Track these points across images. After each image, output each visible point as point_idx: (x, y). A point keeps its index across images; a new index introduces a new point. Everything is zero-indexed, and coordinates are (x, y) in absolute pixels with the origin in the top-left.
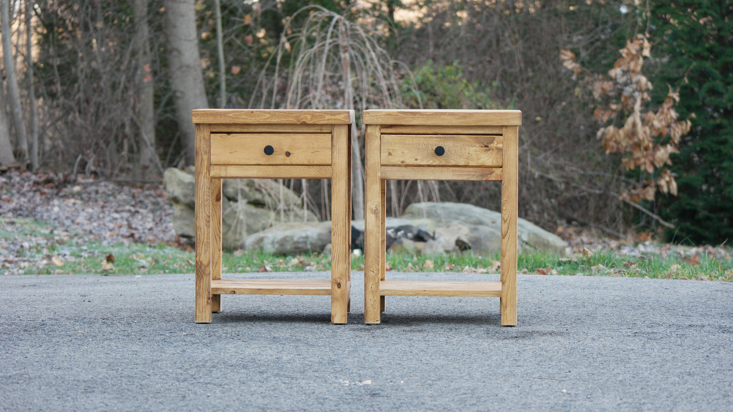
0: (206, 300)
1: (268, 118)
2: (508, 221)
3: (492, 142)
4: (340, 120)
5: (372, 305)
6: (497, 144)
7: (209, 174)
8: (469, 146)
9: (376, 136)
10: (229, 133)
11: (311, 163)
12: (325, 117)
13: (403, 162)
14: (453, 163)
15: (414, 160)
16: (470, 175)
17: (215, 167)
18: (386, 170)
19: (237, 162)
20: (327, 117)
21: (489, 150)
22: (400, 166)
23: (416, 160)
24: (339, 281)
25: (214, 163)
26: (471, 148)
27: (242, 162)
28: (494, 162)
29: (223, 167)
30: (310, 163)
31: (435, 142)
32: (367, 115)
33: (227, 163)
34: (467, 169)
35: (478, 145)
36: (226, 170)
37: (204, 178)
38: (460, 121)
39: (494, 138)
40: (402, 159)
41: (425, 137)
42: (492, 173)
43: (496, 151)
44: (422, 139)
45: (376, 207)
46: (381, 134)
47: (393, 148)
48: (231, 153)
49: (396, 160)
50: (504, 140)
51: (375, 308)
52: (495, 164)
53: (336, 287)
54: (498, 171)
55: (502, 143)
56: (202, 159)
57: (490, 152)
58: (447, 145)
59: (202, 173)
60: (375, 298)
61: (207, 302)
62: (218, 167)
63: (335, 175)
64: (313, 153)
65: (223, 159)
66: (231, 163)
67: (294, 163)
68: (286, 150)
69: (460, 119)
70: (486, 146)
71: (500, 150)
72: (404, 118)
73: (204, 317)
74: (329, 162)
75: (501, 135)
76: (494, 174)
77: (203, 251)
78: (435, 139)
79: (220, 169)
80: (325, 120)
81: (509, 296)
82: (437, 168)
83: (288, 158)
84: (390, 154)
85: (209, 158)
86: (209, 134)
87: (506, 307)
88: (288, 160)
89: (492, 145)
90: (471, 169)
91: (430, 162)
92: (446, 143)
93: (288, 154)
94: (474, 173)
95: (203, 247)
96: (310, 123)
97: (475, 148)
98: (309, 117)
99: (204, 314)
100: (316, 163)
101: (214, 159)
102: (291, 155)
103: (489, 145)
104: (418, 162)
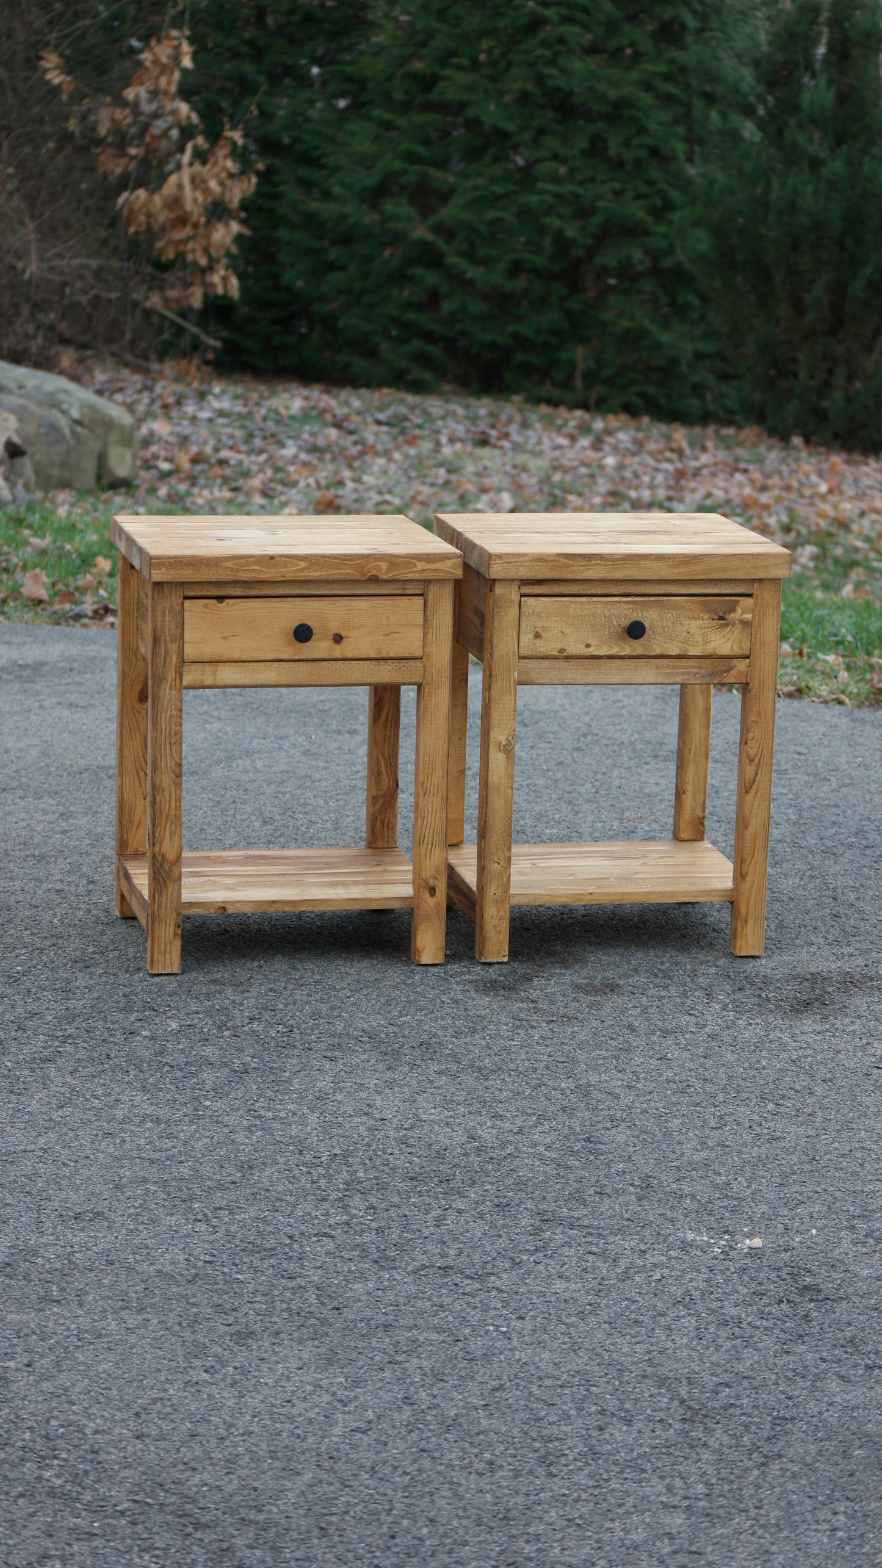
0: (172, 929)
1: (303, 569)
2: (756, 761)
3: (733, 610)
4: (445, 571)
5: (495, 927)
6: (743, 613)
7: (181, 680)
8: (690, 618)
9: (512, 602)
10: (220, 598)
11: (384, 654)
12: (415, 566)
13: (561, 651)
14: (658, 651)
15: (582, 646)
16: (688, 674)
17: (193, 667)
18: (529, 666)
19: (237, 655)
20: (420, 566)
21: (728, 625)
22: (555, 658)
23: (588, 646)
24: (432, 882)
25: (191, 658)
26: (693, 622)
27: (246, 657)
28: (735, 648)
29: (208, 668)
30: (380, 656)
31: (625, 612)
32: (498, 561)
33: (217, 658)
34: (684, 663)
35: (706, 617)
36: (214, 673)
37: (171, 688)
38: (677, 570)
39: (738, 602)
40: (559, 646)
41: (607, 603)
42: (729, 669)
43: (740, 627)
44: (599, 606)
45: (507, 739)
46: (522, 596)
47: (544, 624)
48: (224, 638)
49: (549, 646)
50: (756, 604)
51: (499, 932)
52: (737, 651)
53: (426, 895)
54: (742, 665)
55: (753, 611)
56: (166, 652)
57: (729, 628)
58: (649, 617)
59: (166, 680)
60: (502, 913)
61: (175, 934)
62: (198, 667)
63: (429, 679)
64: (387, 635)
65: (210, 650)
66: (225, 658)
67: (350, 655)
68: (335, 630)
69: (678, 566)
70: (722, 618)
71: (745, 624)
72: (568, 566)
73: (168, 961)
74: (419, 653)
75: (750, 595)
76: (734, 672)
77: (167, 834)
78: (625, 606)
79: (203, 671)
80: (414, 572)
81: (752, 901)
82: (627, 662)
83: (338, 647)
84: (538, 636)
85: (181, 650)
86: (180, 601)
87: (746, 922)
88: (337, 651)
89: (732, 615)
90: (691, 662)
91: (615, 651)
92: (645, 613)
93: (338, 639)
94: (696, 671)
95: (168, 825)
96: (385, 577)
97: (701, 622)
98: (384, 566)
99: (168, 956)
100: (392, 655)
101: (190, 651)
102: (345, 641)
103: (727, 616)
104: (592, 651)
